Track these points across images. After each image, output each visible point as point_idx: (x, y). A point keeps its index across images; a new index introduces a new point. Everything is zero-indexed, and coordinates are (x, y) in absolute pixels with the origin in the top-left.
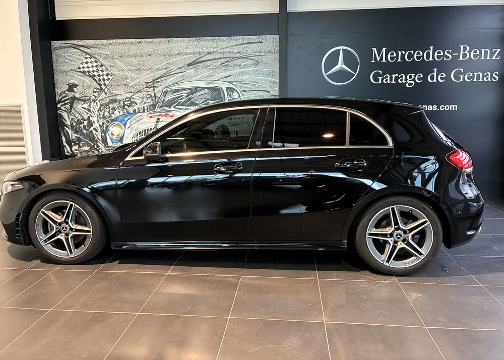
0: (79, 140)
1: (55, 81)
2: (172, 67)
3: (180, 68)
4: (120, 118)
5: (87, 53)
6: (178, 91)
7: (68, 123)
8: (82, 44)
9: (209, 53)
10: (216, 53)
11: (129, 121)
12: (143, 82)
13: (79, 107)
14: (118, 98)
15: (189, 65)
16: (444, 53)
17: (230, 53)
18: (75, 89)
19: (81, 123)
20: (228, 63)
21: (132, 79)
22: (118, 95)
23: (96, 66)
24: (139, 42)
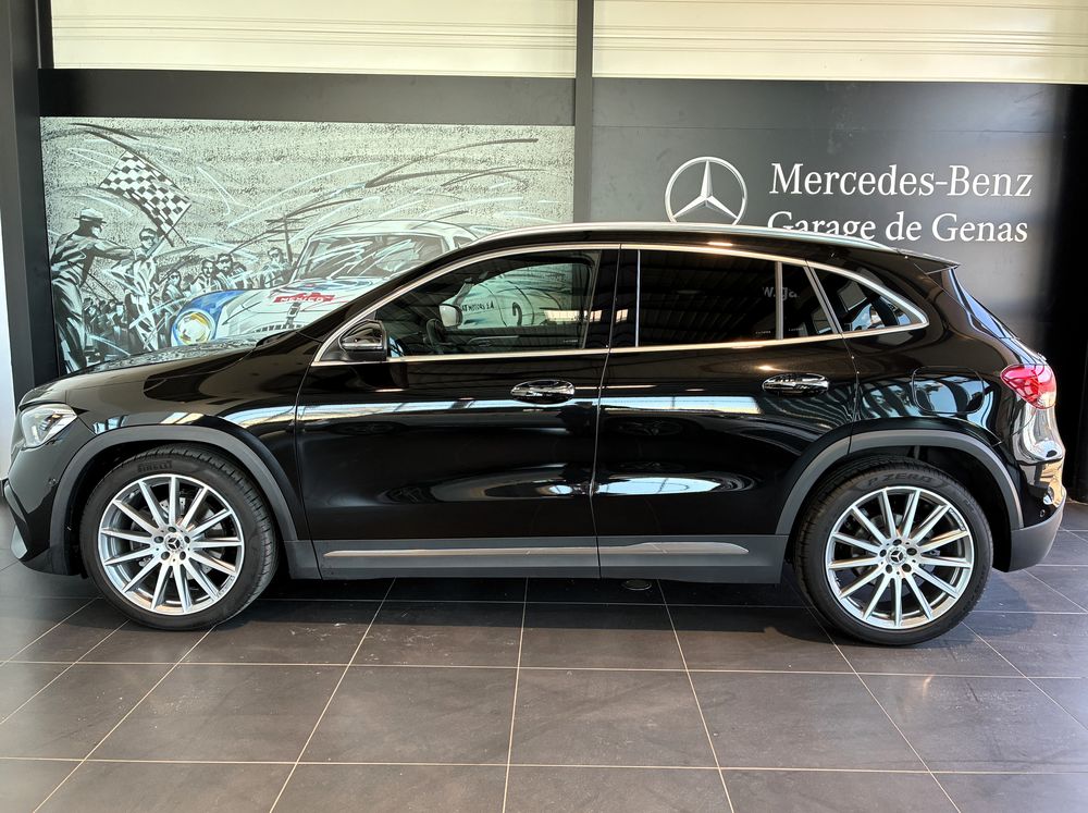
0: (103, 348)
1: (47, 211)
2: (330, 187)
3: (348, 190)
4: (205, 301)
5: (127, 148)
6: (342, 241)
7: (77, 309)
8: (117, 127)
9: (416, 160)
10: (431, 161)
11: (225, 309)
12: (262, 219)
13: (104, 271)
14: (201, 253)
15: (370, 184)
16: (918, 180)
17: (464, 160)
18: (96, 231)
19: (108, 310)
20: (460, 184)
21: (236, 212)
22: (201, 246)
23: (149, 179)
24: (254, 129)
